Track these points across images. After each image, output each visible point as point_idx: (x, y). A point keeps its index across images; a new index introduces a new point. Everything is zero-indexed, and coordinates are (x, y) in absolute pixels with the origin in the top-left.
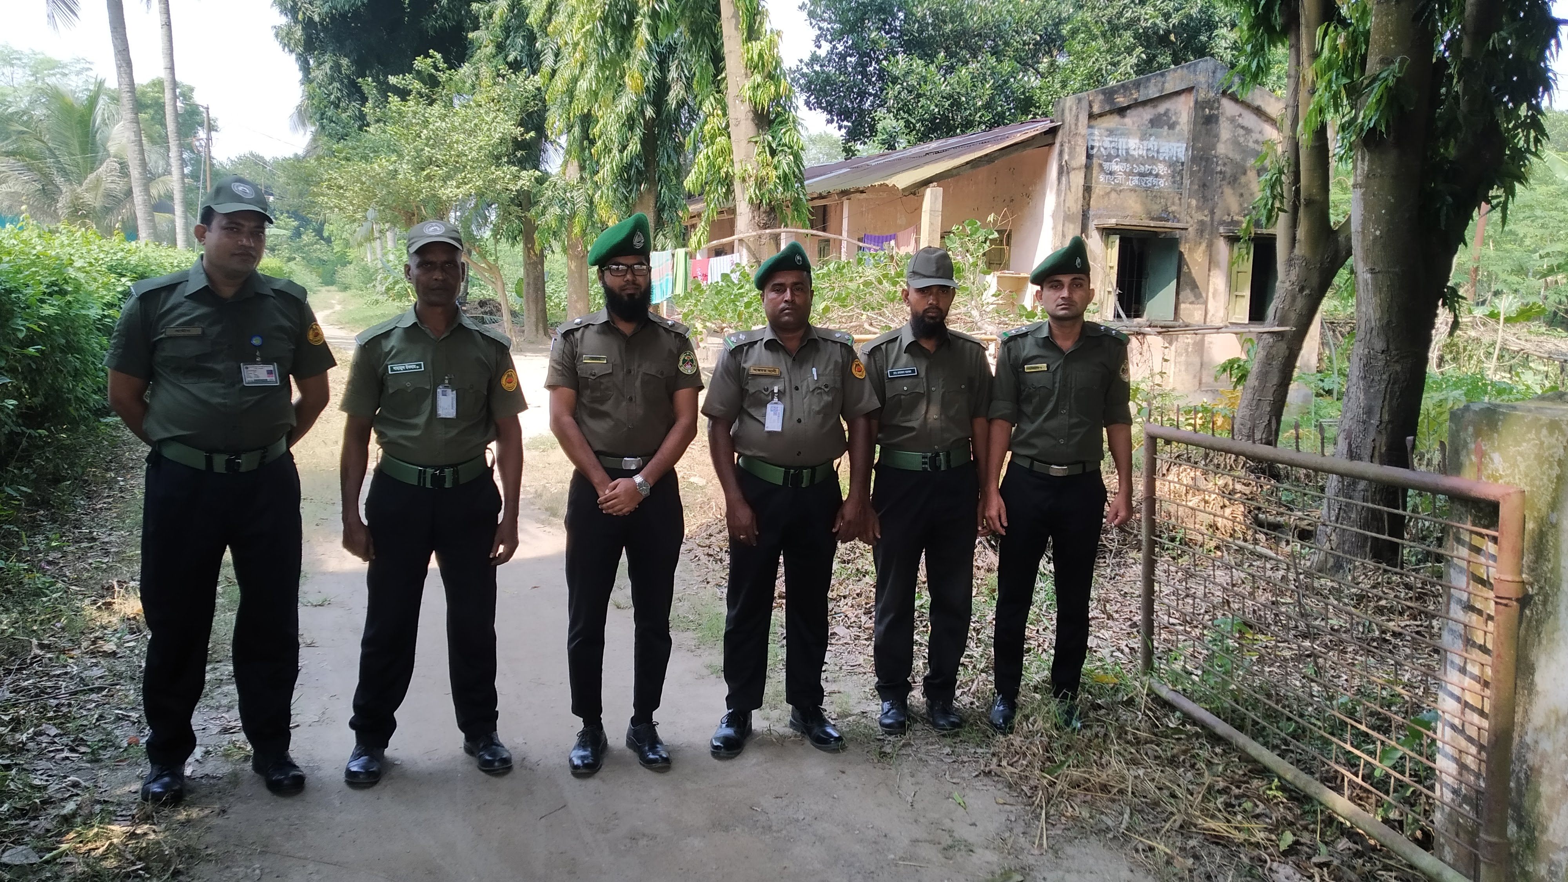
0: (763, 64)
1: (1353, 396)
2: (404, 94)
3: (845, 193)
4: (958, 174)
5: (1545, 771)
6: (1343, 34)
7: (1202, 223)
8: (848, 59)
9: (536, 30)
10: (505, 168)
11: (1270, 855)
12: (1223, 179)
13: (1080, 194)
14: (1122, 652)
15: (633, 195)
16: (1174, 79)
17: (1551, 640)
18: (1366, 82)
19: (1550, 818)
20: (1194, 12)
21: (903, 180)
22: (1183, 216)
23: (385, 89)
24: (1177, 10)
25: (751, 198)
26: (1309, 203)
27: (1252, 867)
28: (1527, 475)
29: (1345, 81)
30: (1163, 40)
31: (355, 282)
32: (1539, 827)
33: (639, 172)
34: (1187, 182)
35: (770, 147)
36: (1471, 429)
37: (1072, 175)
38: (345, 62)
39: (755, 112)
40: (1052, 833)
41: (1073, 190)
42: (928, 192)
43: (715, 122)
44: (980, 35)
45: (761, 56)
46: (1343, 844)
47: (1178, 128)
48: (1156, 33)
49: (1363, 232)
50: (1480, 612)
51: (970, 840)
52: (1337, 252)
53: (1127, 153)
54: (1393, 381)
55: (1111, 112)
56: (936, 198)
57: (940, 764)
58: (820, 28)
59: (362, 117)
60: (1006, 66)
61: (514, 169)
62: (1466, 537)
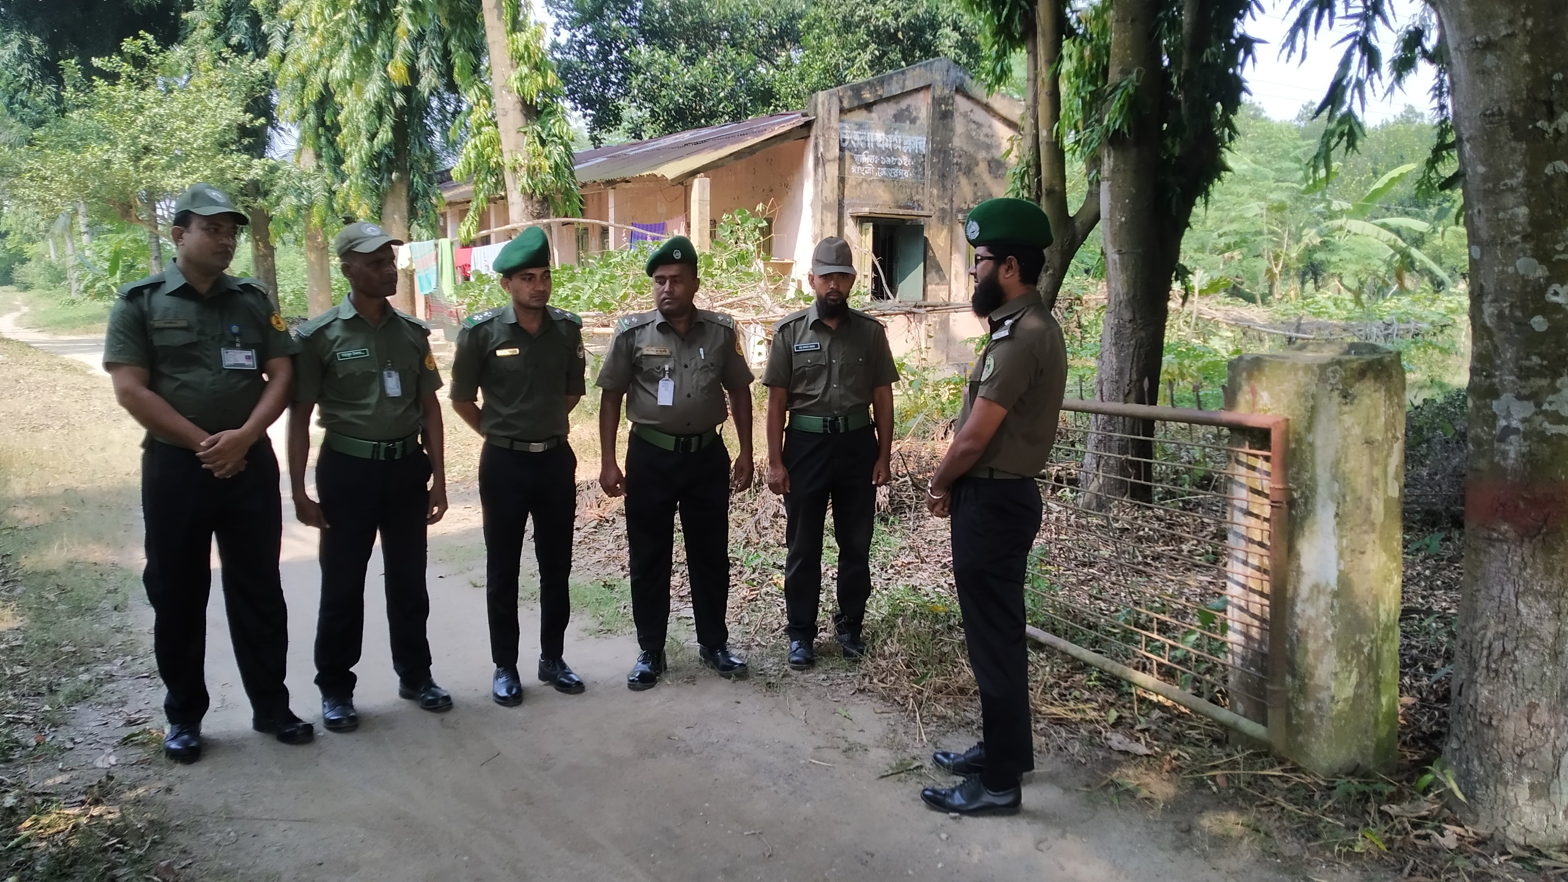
0: (529, 56)
1: (1106, 360)
2: (112, 77)
3: (611, 183)
4: (723, 165)
5: (1311, 632)
6: (1089, 47)
7: (943, 210)
8: (588, 48)
9: (261, 12)
10: (234, 157)
11: (1104, 727)
12: (960, 169)
13: (836, 185)
14: (942, 587)
15: (384, 184)
16: (914, 77)
17: (1312, 532)
18: (1109, 90)
19: (1315, 667)
20: (920, 12)
21: (671, 170)
22: (927, 205)
23: (89, 72)
24: (905, 10)
25: (524, 188)
26: (1050, 192)
27: (1091, 738)
28: (1288, 408)
29: (1091, 88)
30: (892, 38)
31: (41, 281)
32: (1308, 675)
33: (390, 161)
34: (928, 173)
35: (540, 137)
36: (1244, 375)
37: (827, 167)
38: (35, 41)
39: (523, 102)
40: (929, 730)
41: (829, 180)
42: (696, 182)
43: (479, 113)
44: (718, 27)
45: (527, 47)
46: (1156, 714)
47: (918, 122)
48: (887, 31)
49: (1111, 219)
50: (1257, 516)
51: (863, 743)
52: (1074, 236)
53: (875, 146)
54: (1139, 346)
55: (859, 107)
56: (704, 189)
57: (819, 688)
58: (558, 16)
59: (59, 100)
60: (746, 59)
61: (245, 157)
62: (1243, 458)
